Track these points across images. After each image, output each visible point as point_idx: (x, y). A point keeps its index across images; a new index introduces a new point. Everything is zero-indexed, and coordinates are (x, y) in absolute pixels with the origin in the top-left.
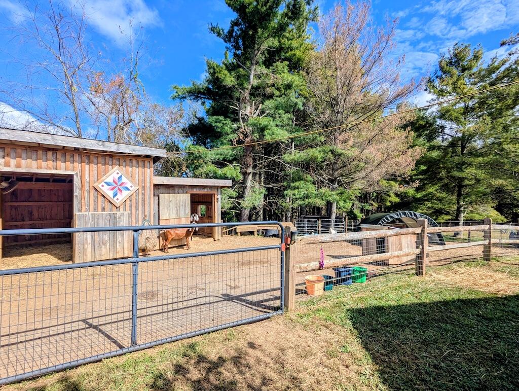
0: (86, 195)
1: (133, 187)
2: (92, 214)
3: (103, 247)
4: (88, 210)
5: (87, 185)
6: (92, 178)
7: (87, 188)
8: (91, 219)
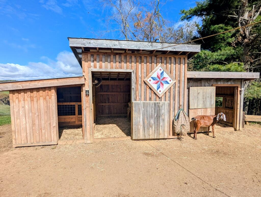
0: (139, 88)
1: (172, 81)
2: (143, 103)
3: (150, 129)
4: (140, 99)
5: (140, 80)
6: (143, 74)
7: (140, 83)
8: (142, 106)
